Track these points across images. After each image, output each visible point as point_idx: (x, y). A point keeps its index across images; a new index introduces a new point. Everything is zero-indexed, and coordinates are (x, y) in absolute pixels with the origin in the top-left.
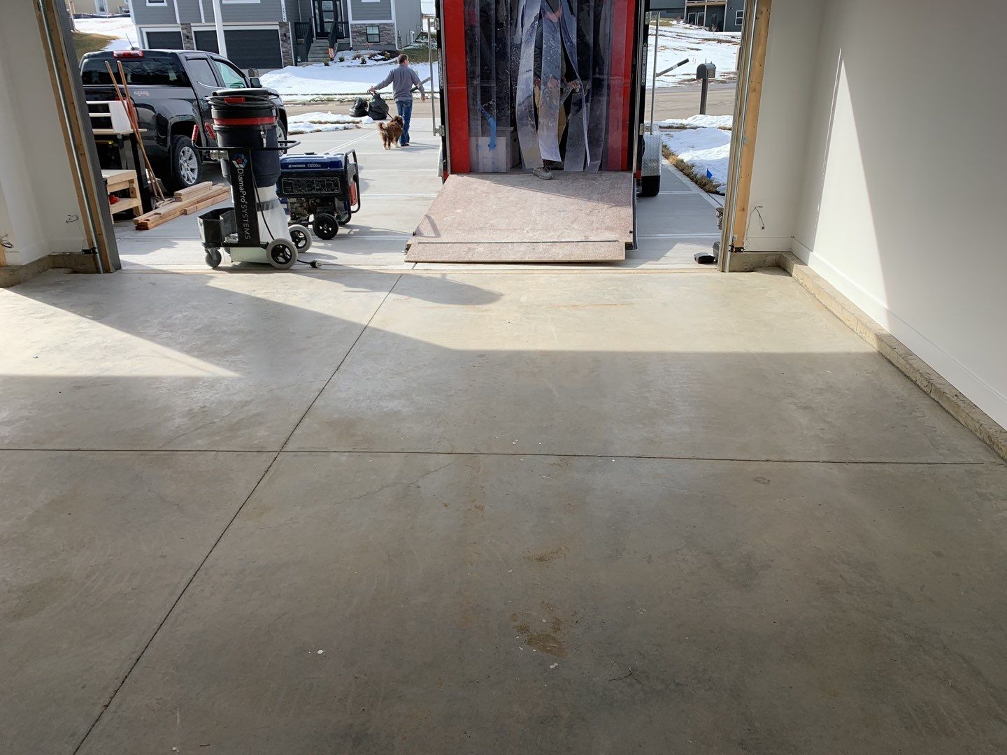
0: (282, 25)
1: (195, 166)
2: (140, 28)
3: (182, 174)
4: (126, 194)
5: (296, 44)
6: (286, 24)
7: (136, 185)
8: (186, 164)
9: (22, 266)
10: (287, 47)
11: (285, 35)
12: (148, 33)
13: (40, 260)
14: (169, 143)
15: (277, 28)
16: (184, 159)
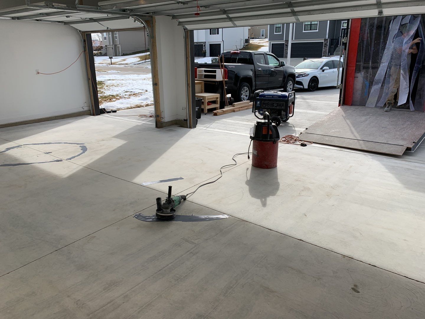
0: (325, 40)
1: (248, 95)
2: (270, 42)
3: (241, 97)
4: (214, 102)
5: (330, 48)
6: (327, 40)
7: (219, 100)
8: (244, 93)
9: (165, 122)
10: (326, 49)
11: (326, 44)
12: (272, 44)
13: (171, 121)
14: (238, 85)
15: (323, 41)
16: (244, 91)
